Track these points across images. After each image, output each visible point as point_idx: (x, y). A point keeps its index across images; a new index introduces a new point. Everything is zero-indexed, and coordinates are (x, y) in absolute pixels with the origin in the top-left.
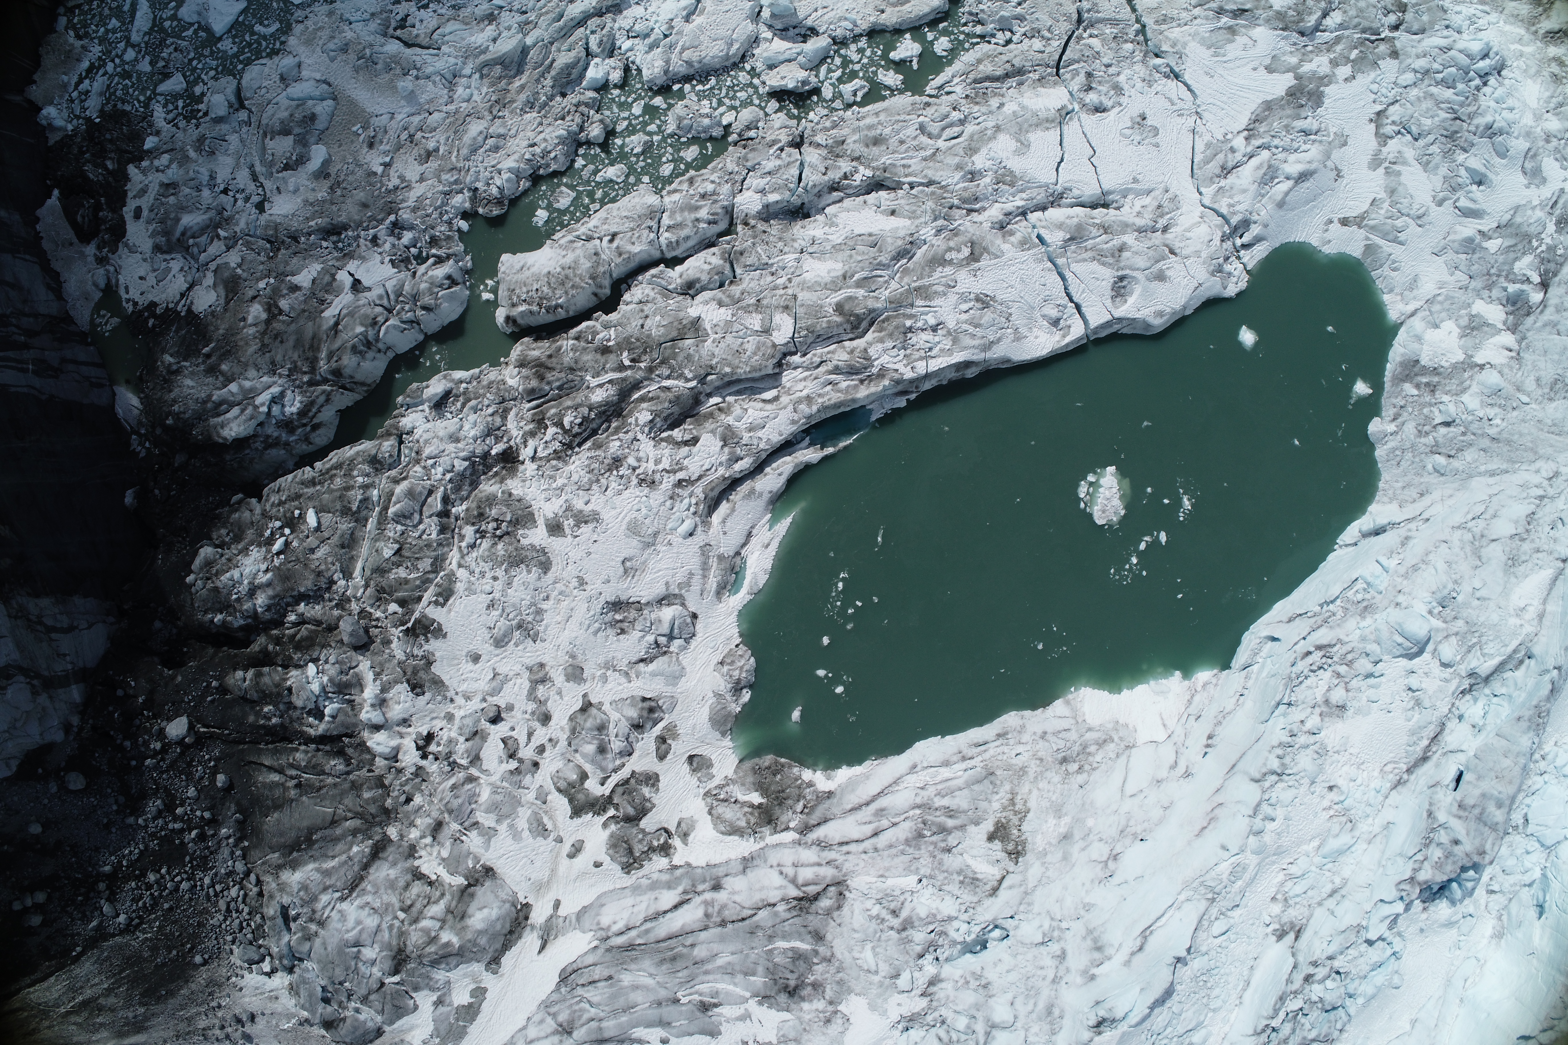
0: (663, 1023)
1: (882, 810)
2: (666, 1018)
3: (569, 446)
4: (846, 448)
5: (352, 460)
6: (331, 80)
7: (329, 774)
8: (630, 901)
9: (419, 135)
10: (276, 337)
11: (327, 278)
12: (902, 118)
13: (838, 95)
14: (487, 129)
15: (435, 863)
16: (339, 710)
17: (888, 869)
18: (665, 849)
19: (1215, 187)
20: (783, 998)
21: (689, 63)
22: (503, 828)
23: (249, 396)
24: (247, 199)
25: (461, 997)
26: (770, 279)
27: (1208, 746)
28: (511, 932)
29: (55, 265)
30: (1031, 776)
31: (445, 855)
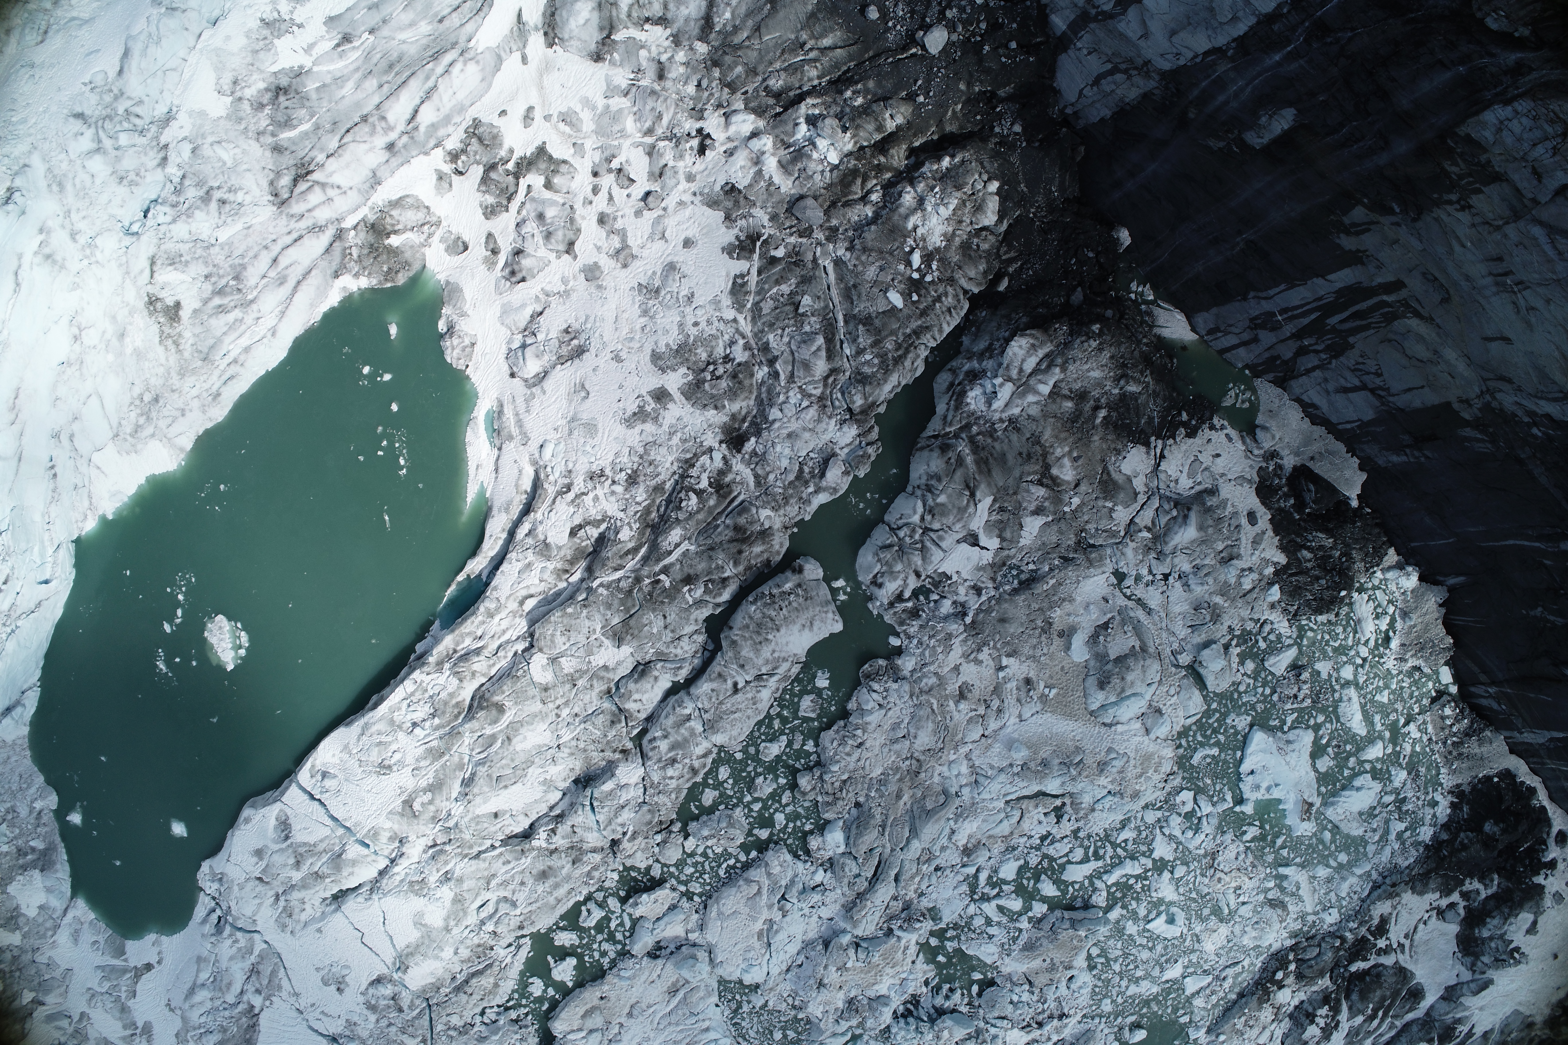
0: (374, 6)
1: (281, 284)
2: (374, 10)
3: (683, 477)
4: (449, 586)
5: (887, 372)
6: (1103, 730)
7: (780, 71)
8: (460, 96)
9: (981, 711)
10: (1029, 456)
11: (1008, 534)
12: (534, 907)
13: (601, 905)
14: (912, 743)
15: (651, 40)
16: (794, 134)
17: (246, 236)
18: (454, 157)
19: (256, 952)
20: (284, 82)
21: (749, 881)
22: (601, 103)
23: (1023, 386)
24: (1138, 578)
26: (576, 710)
27: (52, 467)
28: (553, 14)
29: (1320, 431)
30: (173, 374)
31: (643, 53)
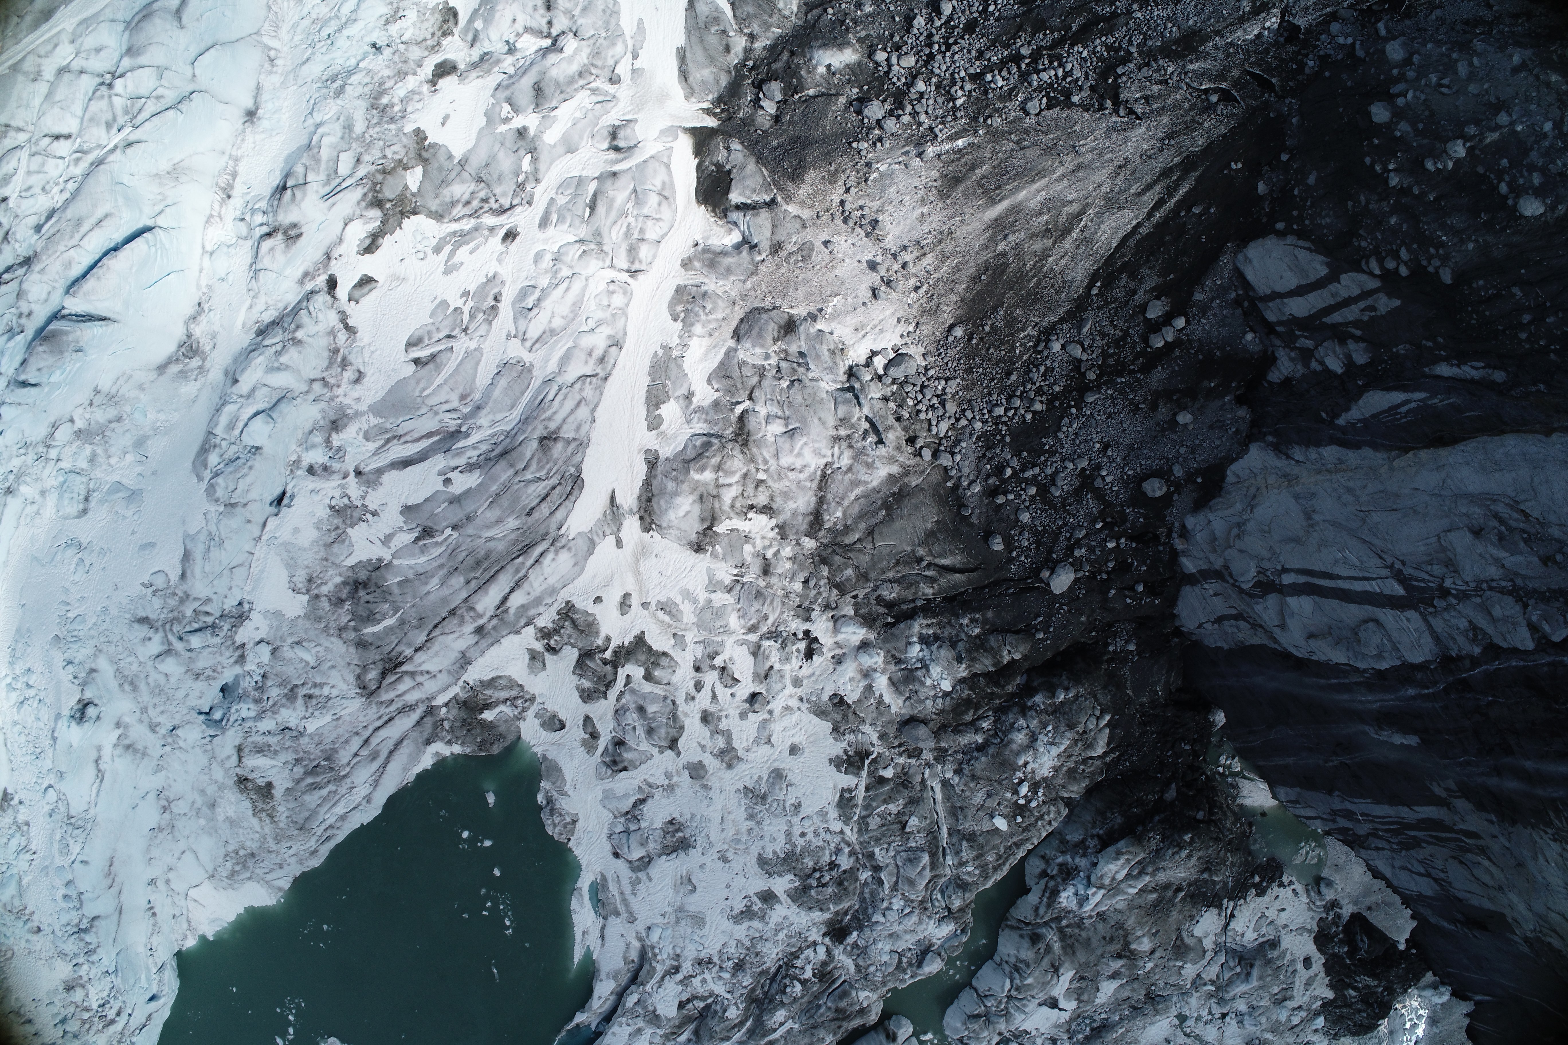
0: (455, 500)
1: (374, 759)
2: (456, 507)
3: (789, 965)
5: (987, 877)
7: (891, 581)
8: (551, 581)
10: (1112, 939)
11: (1085, 997)
15: (754, 531)
16: (906, 652)
17: (336, 727)
18: (545, 636)
20: (363, 575)
22: (703, 597)
23: (1114, 890)
24: (1198, 1019)
25: (670, 411)
27: (151, 908)
28: (649, 500)
29: (1379, 884)
30: (269, 839)
31: (748, 548)
